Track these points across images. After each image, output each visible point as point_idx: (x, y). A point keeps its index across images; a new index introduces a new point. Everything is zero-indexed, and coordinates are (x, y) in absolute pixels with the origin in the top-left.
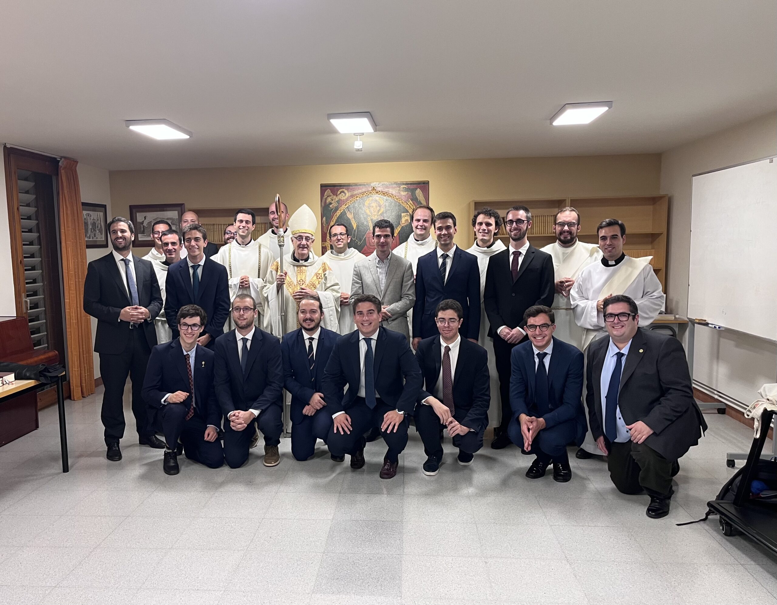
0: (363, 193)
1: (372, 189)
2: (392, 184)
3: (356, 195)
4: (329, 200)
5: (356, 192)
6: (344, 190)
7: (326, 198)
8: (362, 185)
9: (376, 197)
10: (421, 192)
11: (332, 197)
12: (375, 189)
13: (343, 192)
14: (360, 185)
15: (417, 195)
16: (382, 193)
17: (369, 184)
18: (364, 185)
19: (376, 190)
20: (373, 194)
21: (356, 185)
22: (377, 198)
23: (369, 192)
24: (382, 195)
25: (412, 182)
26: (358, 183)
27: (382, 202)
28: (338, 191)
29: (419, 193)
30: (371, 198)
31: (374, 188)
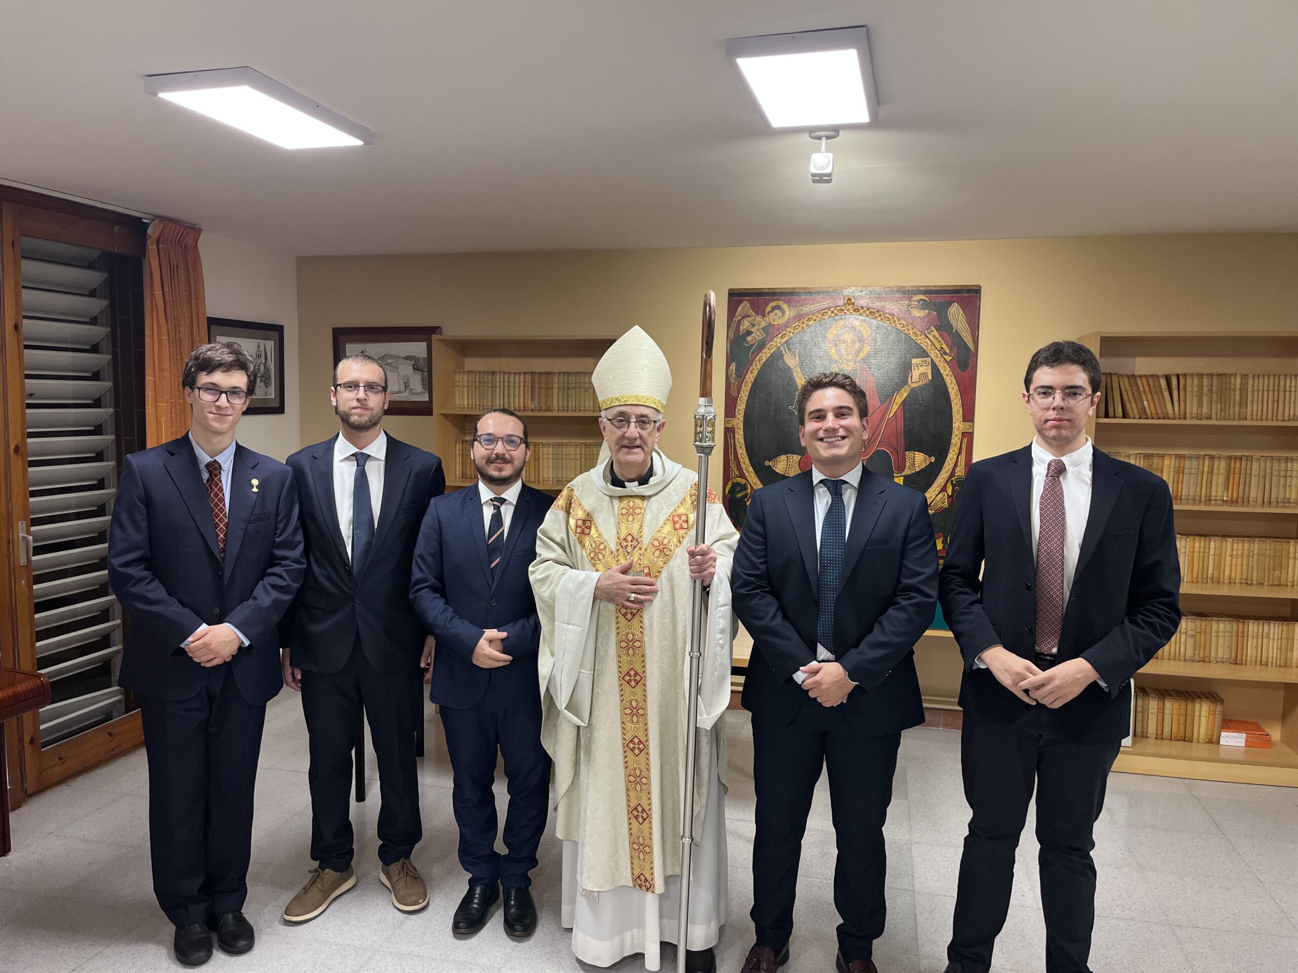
0: (823, 312)
1: (846, 301)
2: (892, 291)
3: (807, 314)
4: (745, 325)
5: (806, 309)
6: (780, 303)
7: (739, 321)
8: (823, 292)
9: (855, 320)
10: (961, 311)
11: (752, 318)
12: (853, 301)
13: (778, 307)
14: (819, 293)
15: (951, 319)
16: (868, 312)
17: (836, 291)
18: (828, 292)
19: (853, 304)
20: (848, 313)
21: (808, 292)
22: (857, 323)
23: (838, 308)
24: (867, 316)
25: (940, 288)
26: (813, 288)
27: (867, 331)
28: (767, 304)
29: (956, 314)
30: (841, 323)
31: (849, 299)
